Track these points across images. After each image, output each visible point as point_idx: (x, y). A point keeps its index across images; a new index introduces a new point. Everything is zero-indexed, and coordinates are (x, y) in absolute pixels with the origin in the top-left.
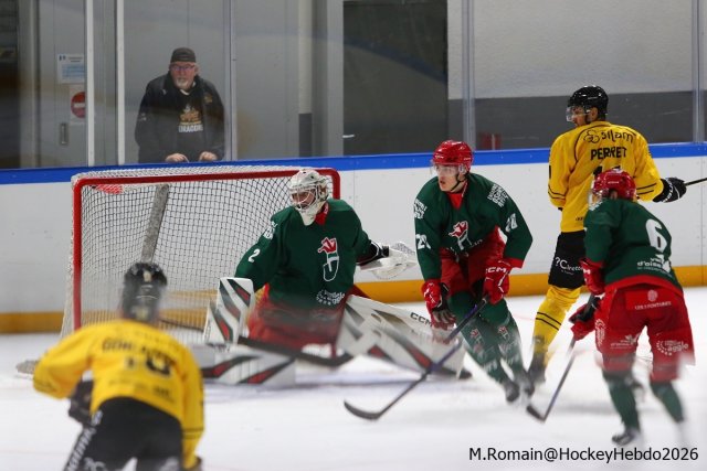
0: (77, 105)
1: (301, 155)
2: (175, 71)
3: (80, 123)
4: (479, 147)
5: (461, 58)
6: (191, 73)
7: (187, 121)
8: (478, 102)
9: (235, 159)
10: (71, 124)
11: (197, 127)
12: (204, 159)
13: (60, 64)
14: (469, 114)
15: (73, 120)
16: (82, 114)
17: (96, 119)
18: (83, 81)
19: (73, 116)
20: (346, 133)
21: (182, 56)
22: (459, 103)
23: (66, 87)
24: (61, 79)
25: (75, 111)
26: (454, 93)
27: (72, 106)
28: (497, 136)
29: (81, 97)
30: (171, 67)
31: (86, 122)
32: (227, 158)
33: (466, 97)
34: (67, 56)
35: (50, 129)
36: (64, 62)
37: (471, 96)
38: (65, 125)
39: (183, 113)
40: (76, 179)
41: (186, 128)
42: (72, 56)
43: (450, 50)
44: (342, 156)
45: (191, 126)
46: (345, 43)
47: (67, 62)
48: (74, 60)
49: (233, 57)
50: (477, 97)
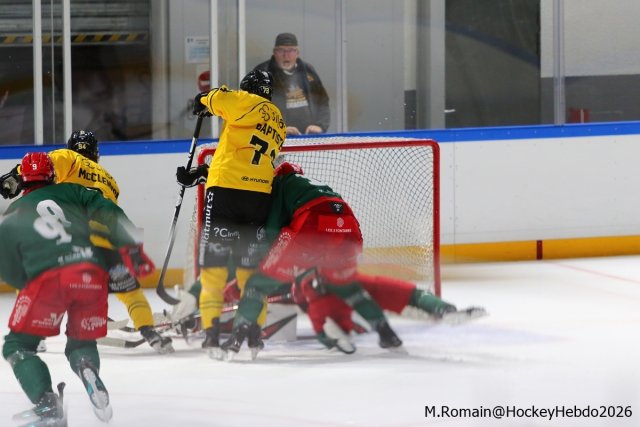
0: (204, 83)
1: (406, 128)
2: (280, 55)
4: (569, 120)
5: (552, 39)
6: (294, 56)
7: (293, 98)
8: (569, 80)
9: (345, 131)
11: (303, 103)
12: (310, 132)
14: (560, 91)
18: (208, 60)
20: (447, 109)
21: (285, 41)
22: (551, 81)
23: (193, 67)
24: (188, 60)
25: (201, 88)
26: (546, 72)
27: (199, 84)
28: (585, 111)
29: (206, 76)
30: (275, 50)
32: (339, 132)
33: (557, 76)
34: (195, 38)
36: (191, 44)
37: (562, 75)
39: (288, 91)
41: (292, 104)
42: (199, 38)
44: (443, 129)
45: (297, 102)
47: (193, 44)
48: (201, 42)
49: (344, 39)
50: (567, 75)
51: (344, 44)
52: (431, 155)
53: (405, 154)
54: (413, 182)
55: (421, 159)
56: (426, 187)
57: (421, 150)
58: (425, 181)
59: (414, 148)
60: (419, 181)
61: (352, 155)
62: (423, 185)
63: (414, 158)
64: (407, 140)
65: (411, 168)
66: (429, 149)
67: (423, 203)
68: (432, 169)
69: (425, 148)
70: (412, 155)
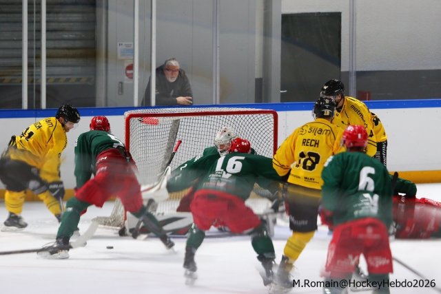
0: (129, 72)
1: (256, 102)
3: (130, 82)
5: (348, 47)
8: (358, 73)
9: (218, 103)
10: (125, 82)
13: (119, 48)
14: (353, 80)
15: (126, 80)
16: (131, 77)
17: (139, 80)
18: (132, 58)
19: (126, 77)
20: (282, 90)
22: (348, 73)
23: (122, 61)
24: (120, 57)
25: (127, 75)
26: (345, 67)
27: (126, 72)
28: (369, 93)
29: (131, 67)
31: (134, 82)
32: (214, 104)
33: (351, 71)
34: (124, 43)
35: (113, 85)
36: (121, 47)
37: (354, 70)
38: (121, 83)
40: (127, 114)
42: (126, 43)
43: (342, 43)
44: (279, 103)
46: (282, 39)
47: (123, 47)
48: (127, 46)
49: (218, 45)
50: (357, 70)
51: (218, 48)
52: (273, 120)
53: (256, 118)
54: (260, 136)
55: (266, 122)
56: (269, 139)
57: (266, 116)
58: (269, 136)
59: (262, 115)
60: (264, 136)
61: (222, 118)
62: (266, 138)
63: (262, 121)
64: (257, 110)
65: (259, 127)
66: (271, 116)
67: (266, 149)
68: (273, 129)
69: (269, 115)
70: (260, 119)
